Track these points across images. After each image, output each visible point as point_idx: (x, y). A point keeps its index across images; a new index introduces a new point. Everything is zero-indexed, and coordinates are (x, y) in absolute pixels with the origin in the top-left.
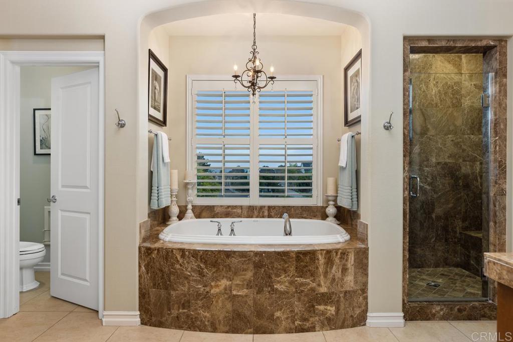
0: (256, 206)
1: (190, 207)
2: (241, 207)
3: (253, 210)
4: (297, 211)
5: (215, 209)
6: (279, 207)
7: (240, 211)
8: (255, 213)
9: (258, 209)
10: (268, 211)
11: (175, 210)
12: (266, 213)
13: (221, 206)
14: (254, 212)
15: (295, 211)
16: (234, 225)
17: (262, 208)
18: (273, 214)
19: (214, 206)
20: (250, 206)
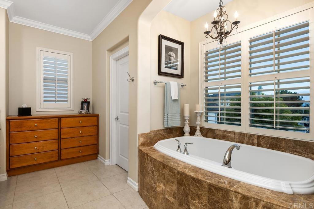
0: (246, 134)
1: (198, 128)
2: (234, 133)
3: (244, 136)
4: (289, 145)
5: (216, 132)
6: (268, 137)
7: (233, 135)
8: (246, 139)
9: (248, 136)
10: (258, 139)
11: (187, 129)
12: (256, 141)
13: (220, 130)
14: (244, 138)
15: (287, 144)
16: (187, 146)
17: (251, 136)
18: (262, 143)
19: (215, 130)
20: (241, 133)
